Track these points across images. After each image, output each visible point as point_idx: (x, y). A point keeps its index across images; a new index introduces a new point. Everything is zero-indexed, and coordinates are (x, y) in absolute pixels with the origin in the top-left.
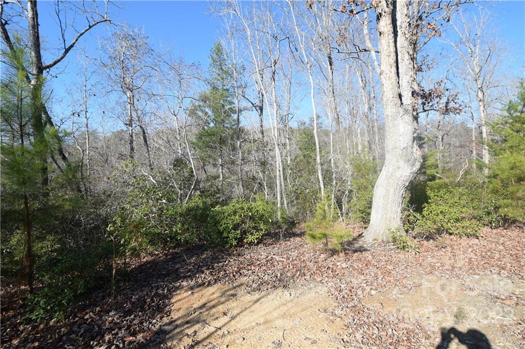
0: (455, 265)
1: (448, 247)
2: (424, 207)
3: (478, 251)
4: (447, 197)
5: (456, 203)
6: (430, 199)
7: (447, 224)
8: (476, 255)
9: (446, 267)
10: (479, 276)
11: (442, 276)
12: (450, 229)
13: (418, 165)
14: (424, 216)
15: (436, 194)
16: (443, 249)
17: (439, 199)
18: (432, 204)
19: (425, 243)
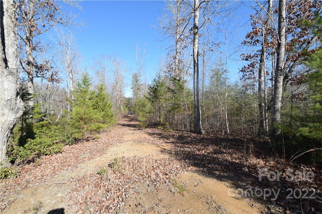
0: (44, 174)
1: (43, 164)
2: (28, 142)
3: (59, 160)
4: (47, 132)
5: (52, 135)
6: (36, 134)
7: (43, 149)
8: (58, 163)
9: (39, 178)
10: (57, 175)
11: (34, 185)
12: (46, 152)
13: (21, 113)
14: (25, 148)
15: (40, 131)
16: (39, 167)
17: (42, 134)
18: (37, 138)
19: (27, 166)
